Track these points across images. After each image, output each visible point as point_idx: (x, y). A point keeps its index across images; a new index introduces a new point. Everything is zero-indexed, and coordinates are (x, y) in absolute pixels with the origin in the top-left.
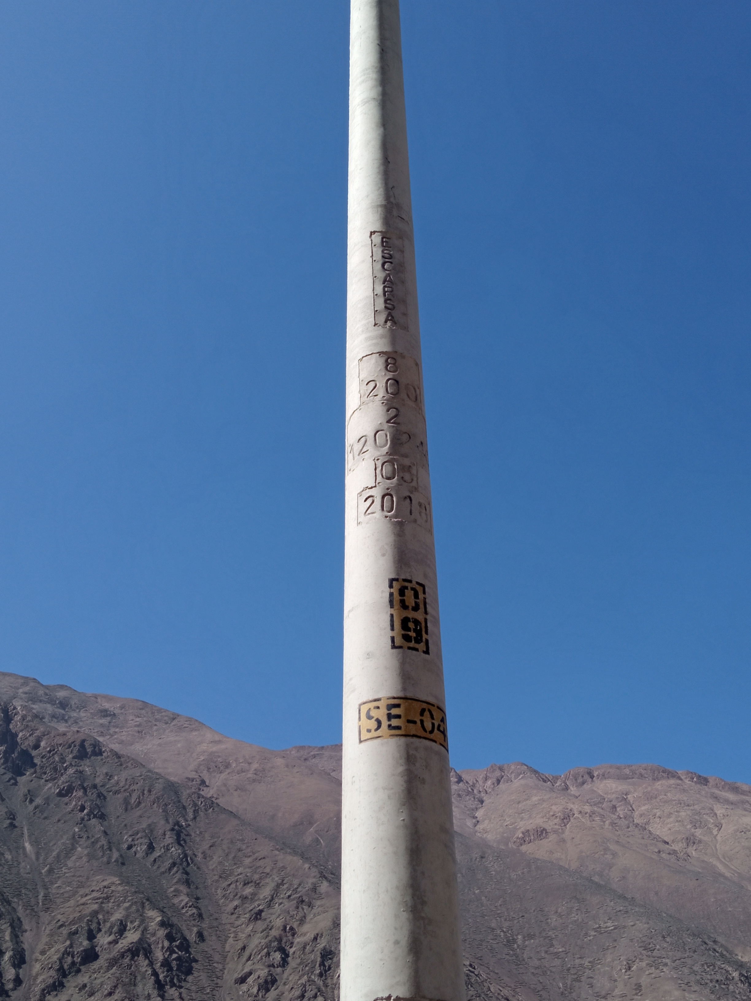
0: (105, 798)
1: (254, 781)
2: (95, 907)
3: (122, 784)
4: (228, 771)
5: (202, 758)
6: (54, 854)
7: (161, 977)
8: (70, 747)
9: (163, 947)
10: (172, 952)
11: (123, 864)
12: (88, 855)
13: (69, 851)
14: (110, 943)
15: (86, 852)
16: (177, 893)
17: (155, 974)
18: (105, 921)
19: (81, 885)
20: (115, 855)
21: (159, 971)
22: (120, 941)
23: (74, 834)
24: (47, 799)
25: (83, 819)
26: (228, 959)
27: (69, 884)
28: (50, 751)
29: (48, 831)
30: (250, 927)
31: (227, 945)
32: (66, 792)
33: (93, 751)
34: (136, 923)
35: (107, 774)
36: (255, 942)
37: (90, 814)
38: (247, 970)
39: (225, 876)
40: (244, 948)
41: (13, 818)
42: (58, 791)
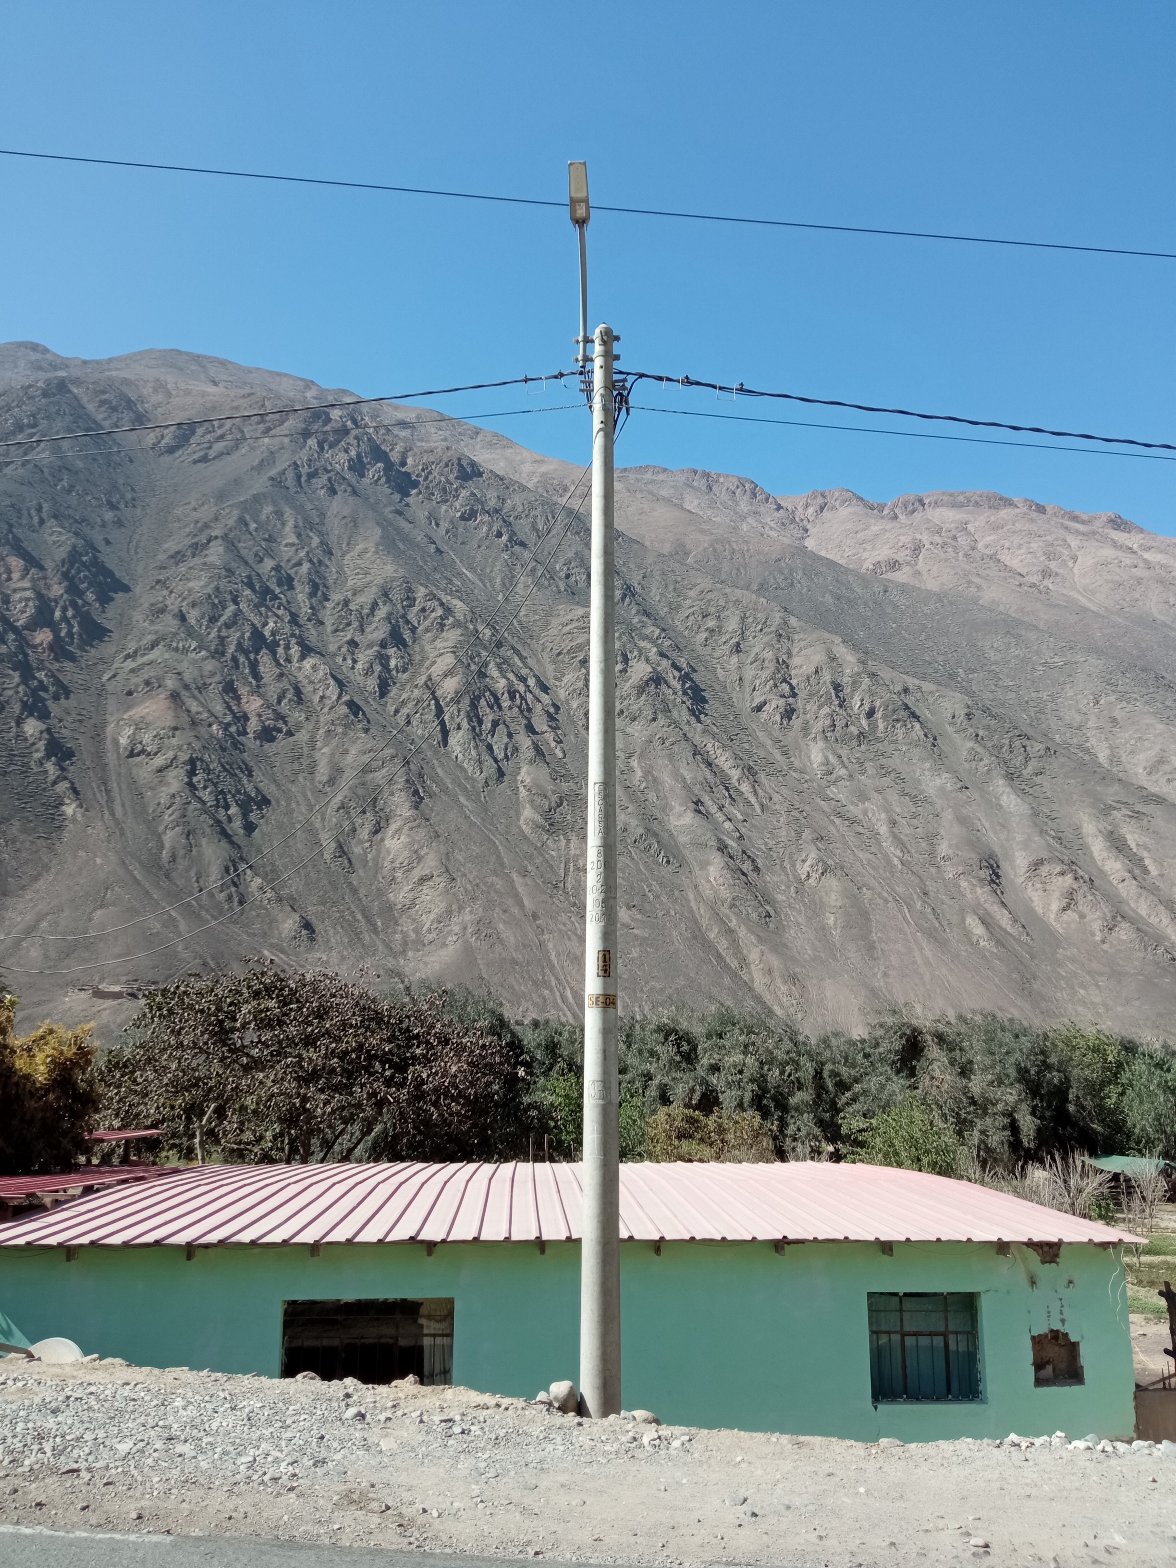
0: (512, 523)
3: (520, 509)
6: (498, 580)
7: (688, 704)
8: (447, 465)
9: (674, 678)
10: (683, 682)
11: (573, 593)
12: (534, 583)
13: (512, 579)
14: (621, 672)
15: (530, 581)
17: (684, 702)
19: (549, 614)
21: (684, 699)
23: (506, 561)
24: (452, 522)
25: (507, 546)
26: (729, 690)
27: (535, 613)
28: (423, 470)
29: (474, 557)
30: (735, 659)
31: (719, 676)
32: (469, 516)
33: (473, 471)
34: (635, 653)
35: (499, 497)
36: (749, 673)
37: (510, 540)
38: (758, 700)
39: (674, 608)
40: (741, 679)
41: (434, 543)
42: (459, 514)
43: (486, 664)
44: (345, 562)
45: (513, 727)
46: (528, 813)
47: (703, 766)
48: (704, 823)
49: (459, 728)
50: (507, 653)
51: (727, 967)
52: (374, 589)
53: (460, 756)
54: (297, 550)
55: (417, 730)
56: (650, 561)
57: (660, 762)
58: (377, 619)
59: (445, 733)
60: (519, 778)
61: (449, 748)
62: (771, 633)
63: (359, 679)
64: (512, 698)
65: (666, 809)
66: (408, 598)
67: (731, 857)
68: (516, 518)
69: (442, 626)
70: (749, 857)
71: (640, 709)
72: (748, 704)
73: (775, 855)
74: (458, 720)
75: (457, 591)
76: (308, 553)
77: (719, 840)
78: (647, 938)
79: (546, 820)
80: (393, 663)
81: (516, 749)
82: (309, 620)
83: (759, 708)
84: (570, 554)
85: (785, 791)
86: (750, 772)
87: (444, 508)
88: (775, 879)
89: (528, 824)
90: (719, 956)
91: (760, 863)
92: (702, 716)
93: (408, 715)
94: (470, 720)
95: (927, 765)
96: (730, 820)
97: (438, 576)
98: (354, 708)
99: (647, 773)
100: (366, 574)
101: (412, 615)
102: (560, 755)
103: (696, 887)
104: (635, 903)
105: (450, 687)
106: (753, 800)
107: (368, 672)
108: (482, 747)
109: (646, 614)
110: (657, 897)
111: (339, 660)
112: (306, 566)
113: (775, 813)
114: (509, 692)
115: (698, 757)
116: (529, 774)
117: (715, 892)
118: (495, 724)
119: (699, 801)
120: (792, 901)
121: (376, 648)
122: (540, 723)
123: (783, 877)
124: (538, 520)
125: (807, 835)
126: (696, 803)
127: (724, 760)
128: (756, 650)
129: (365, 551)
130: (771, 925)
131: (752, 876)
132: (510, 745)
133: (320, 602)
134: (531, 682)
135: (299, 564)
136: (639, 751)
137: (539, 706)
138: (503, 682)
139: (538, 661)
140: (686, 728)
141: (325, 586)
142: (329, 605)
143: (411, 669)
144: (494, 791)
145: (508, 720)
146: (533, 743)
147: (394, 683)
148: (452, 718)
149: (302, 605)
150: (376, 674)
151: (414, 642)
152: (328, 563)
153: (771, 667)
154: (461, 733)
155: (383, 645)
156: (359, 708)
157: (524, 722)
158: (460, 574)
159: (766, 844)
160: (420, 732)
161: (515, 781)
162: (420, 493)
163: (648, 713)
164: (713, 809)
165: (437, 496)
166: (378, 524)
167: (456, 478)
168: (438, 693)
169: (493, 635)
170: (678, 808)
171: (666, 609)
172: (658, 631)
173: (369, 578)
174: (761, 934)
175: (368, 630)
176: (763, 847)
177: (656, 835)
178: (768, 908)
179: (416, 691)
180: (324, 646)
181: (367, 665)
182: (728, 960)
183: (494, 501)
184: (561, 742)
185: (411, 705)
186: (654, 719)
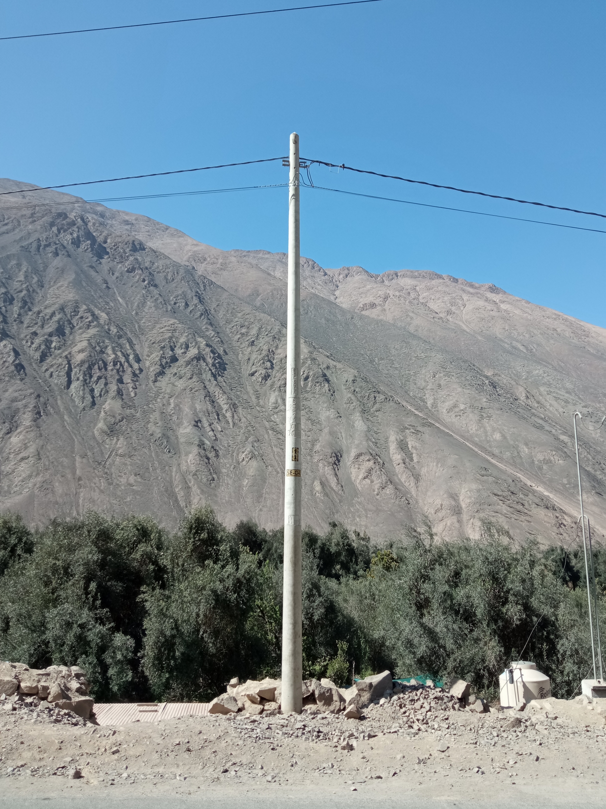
0: (153, 275)
1: (221, 269)
2: (170, 334)
3: (161, 268)
4: (206, 262)
5: (190, 254)
6: (136, 304)
7: (213, 371)
8: (126, 244)
9: (210, 357)
10: (215, 360)
11: (175, 312)
12: (155, 306)
13: (143, 304)
14: (182, 353)
15: (153, 305)
16: (207, 330)
17: (210, 370)
18: (177, 342)
19: (156, 322)
20: (169, 308)
21: (212, 368)
22: (187, 353)
23: (143, 294)
24: (121, 273)
25: (146, 286)
26: (242, 364)
27: (150, 321)
28: (114, 246)
29: (127, 292)
30: (250, 349)
31: (239, 357)
32: (131, 270)
33: (140, 248)
34: (193, 344)
35: (151, 262)
36: (254, 356)
37: (149, 284)
38: (254, 370)
39: (228, 322)
40: (249, 359)
41: (107, 283)
42: (126, 269)
43: (106, 347)
44: (49, 291)
45: (109, 380)
46: (101, 425)
47: (208, 403)
48: (197, 432)
49: (78, 379)
50: (123, 341)
51: (179, 506)
52: (57, 306)
53: (74, 394)
54: (22, 284)
55: (55, 381)
56: (223, 298)
57: (186, 400)
58: (52, 322)
59: (69, 382)
60: (104, 407)
61: (69, 390)
62: (270, 336)
63: (32, 353)
64: (115, 365)
65: (179, 425)
66: (75, 311)
67: (204, 450)
68: (158, 272)
69: (88, 327)
70: (215, 450)
71: (185, 373)
72: (248, 372)
73: (230, 449)
74: (78, 376)
75: (109, 309)
76: (28, 286)
77: (201, 441)
78: (139, 491)
79: (109, 429)
80: (54, 345)
81: (107, 392)
82: (15, 321)
83: (253, 374)
84: (180, 292)
85: (249, 417)
86: (234, 407)
87: (120, 265)
88: (225, 461)
89: (98, 431)
90: (176, 501)
91: (221, 453)
92: (219, 378)
93: (52, 372)
94: (85, 375)
95: (325, 405)
96: (213, 431)
97: (100, 300)
98: (20, 367)
99: (177, 405)
100: (57, 298)
101: (74, 321)
102: (133, 394)
103: (179, 465)
104: (141, 472)
105: (80, 357)
106: (230, 421)
107: (37, 349)
108: (87, 390)
109: (211, 324)
110: (154, 470)
111: (24, 342)
112: (24, 292)
113: (240, 427)
114: (114, 362)
115: (207, 398)
116: (109, 404)
117: (188, 468)
118: (99, 378)
119: (200, 421)
120: (230, 472)
121: (46, 337)
122: (127, 378)
123: (230, 460)
124: (169, 274)
125: (251, 439)
126: (197, 422)
127: (222, 401)
128: (261, 345)
129: (62, 286)
130: (213, 485)
131: (213, 459)
132: (104, 389)
133: (26, 312)
134: (131, 357)
135: (21, 291)
136: (177, 394)
137: (130, 369)
138: (113, 356)
139: (142, 346)
140: (207, 383)
141: (32, 303)
142: (30, 313)
143: (63, 348)
144: (87, 413)
145: (109, 376)
146: (118, 388)
147: (51, 355)
148: (75, 374)
149: (14, 313)
150: (41, 350)
151: (71, 334)
152: (39, 291)
153: (264, 353)
154: (78, 382)
155: (51, 335)
156: (22, 367)
157: (117, 377)
158: (116, 300)
159: (228, 443)
160: (56, 381)
161: (101, 408)
162: (109, 257)
163: (189, 375)
164: (206, 424)
165: (118, 260)
166: (76, 273)
167: (130, 251)
168: (73, 361)
169: (118, 332)
170: (186, 423)
171: (224, 322)
172: (214, 333)
173: (58, 300)
174: (205, 489)
175: (46, 327)
176: (226, 445)
177: (168, 438)
178: (215, 476)
179: (60, 359)
180: (18, 334)
181: (38, 345)
182: (181, 503)
183: (148, 263)
184: (136, 388)
185: (55, 367)
186: (191, 378)
